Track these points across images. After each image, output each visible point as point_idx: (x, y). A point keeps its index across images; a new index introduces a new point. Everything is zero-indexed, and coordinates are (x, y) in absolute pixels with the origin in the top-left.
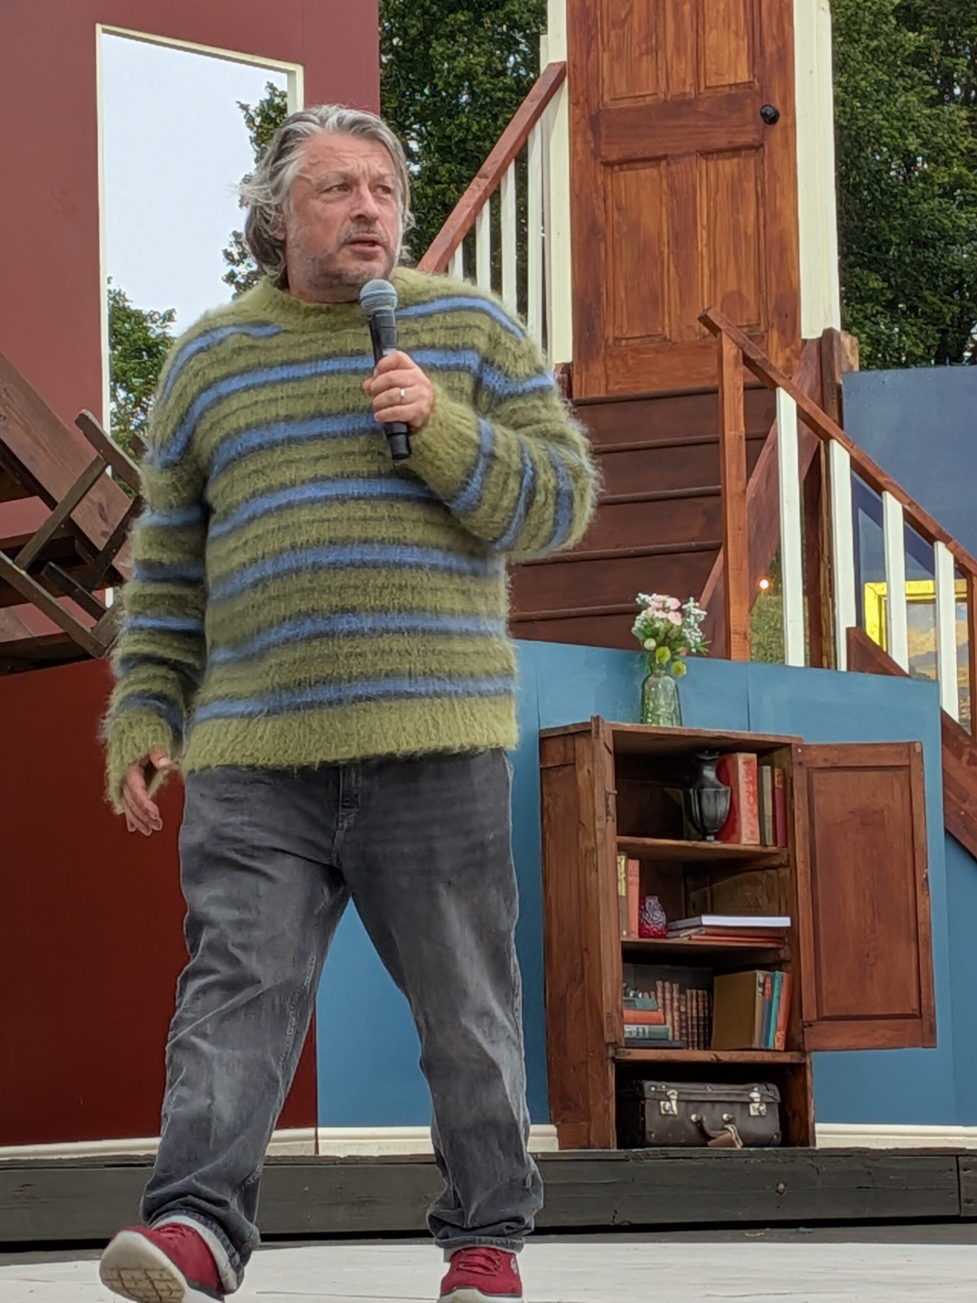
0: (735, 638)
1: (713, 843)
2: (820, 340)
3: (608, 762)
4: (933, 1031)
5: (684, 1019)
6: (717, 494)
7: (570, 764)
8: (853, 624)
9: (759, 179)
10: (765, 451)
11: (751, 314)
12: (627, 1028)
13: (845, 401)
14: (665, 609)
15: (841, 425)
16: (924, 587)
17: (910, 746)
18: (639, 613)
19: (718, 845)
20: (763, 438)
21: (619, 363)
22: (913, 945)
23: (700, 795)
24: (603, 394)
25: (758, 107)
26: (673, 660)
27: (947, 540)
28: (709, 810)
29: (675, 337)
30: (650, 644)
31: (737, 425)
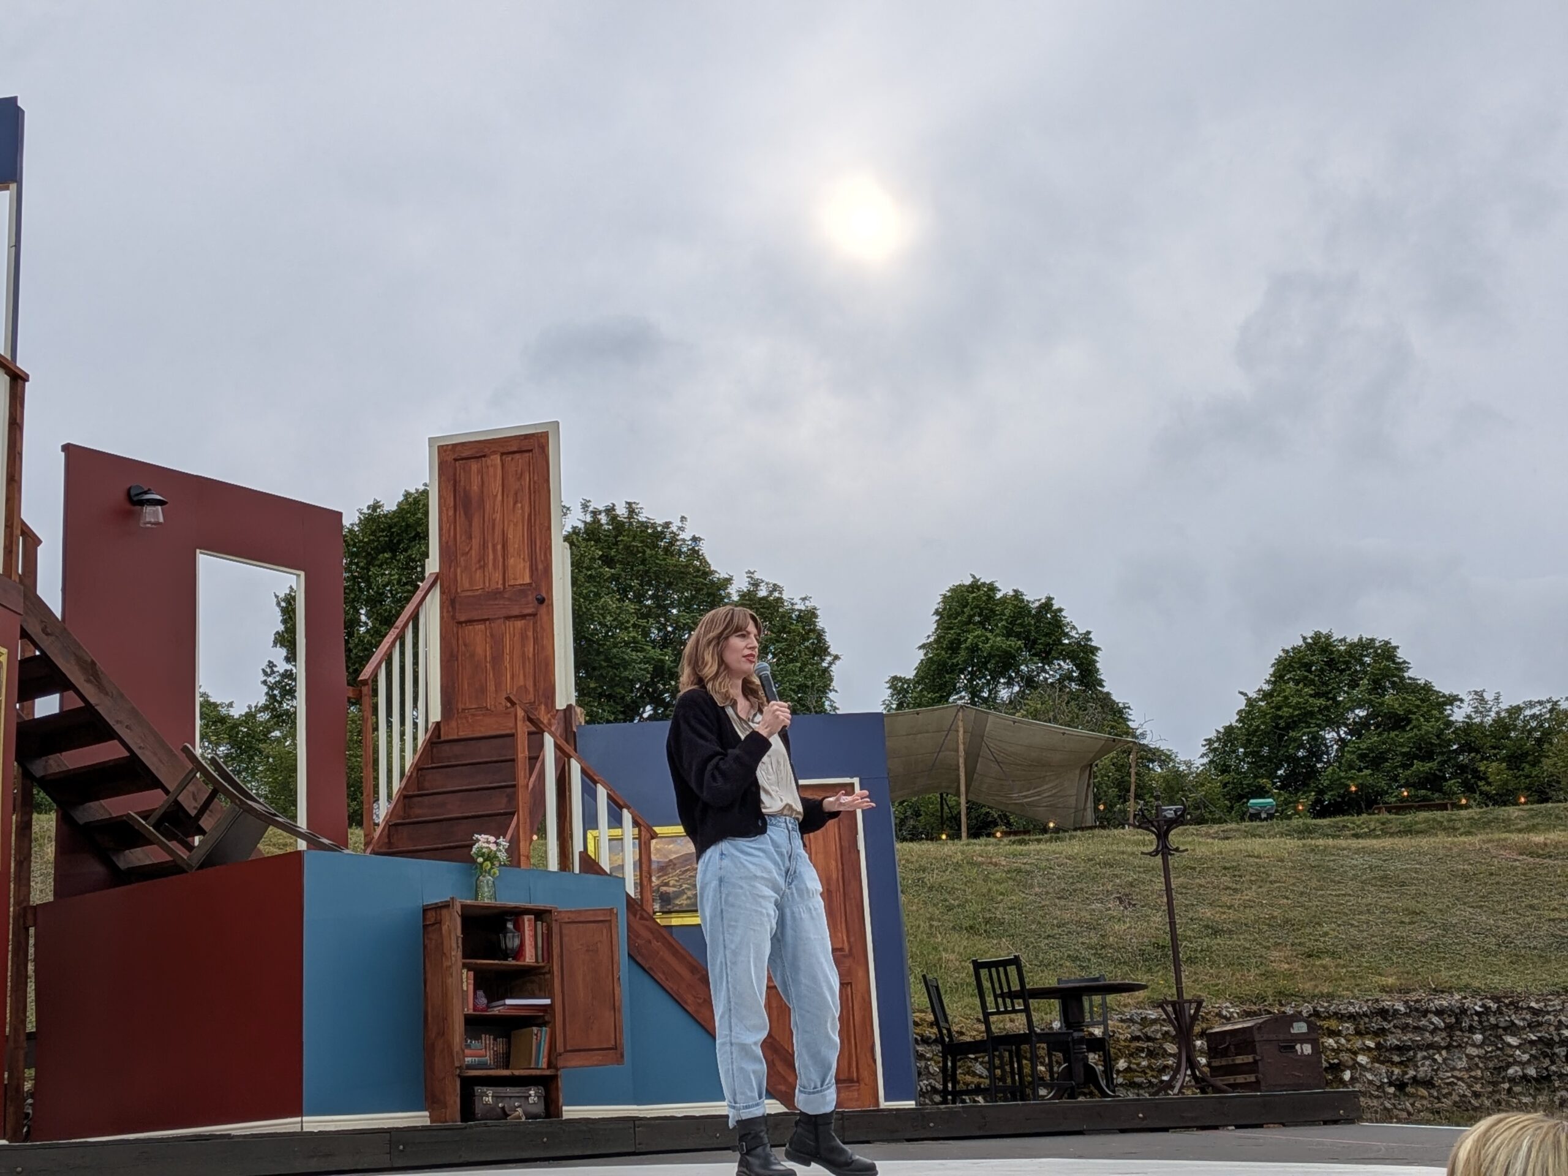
0: (522, 858)
1: (511, 962)
2: (565, 710)
3: (459, 921)
4: (622, 1056)
5: (496, 1054)
6: (514, 786)
7: (438, 922)
8: (582, 850)
9: (535, 631)
10: (538, 765)
11: (531, 697)
12: (466, 1059)
13: (577, 739)
14: (488, 842)
15: (575, 750)
16: (617, 832)
17: (612, 909)
18: (474, 844)
19: (514, 962)
20: (537, 758)
21: (464, 721)
22: (612, 1013)
23: (505, 937)
24: (456, 737)
25: (535, 595)
26: (492, 868)
27: (628, 808)
28: (510, 945)
29: (493, 708)
30: (480, 860)
31: (524, 751)
